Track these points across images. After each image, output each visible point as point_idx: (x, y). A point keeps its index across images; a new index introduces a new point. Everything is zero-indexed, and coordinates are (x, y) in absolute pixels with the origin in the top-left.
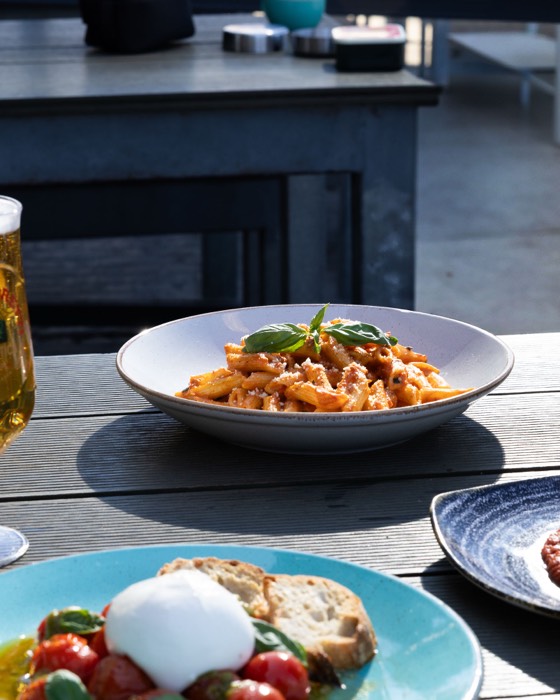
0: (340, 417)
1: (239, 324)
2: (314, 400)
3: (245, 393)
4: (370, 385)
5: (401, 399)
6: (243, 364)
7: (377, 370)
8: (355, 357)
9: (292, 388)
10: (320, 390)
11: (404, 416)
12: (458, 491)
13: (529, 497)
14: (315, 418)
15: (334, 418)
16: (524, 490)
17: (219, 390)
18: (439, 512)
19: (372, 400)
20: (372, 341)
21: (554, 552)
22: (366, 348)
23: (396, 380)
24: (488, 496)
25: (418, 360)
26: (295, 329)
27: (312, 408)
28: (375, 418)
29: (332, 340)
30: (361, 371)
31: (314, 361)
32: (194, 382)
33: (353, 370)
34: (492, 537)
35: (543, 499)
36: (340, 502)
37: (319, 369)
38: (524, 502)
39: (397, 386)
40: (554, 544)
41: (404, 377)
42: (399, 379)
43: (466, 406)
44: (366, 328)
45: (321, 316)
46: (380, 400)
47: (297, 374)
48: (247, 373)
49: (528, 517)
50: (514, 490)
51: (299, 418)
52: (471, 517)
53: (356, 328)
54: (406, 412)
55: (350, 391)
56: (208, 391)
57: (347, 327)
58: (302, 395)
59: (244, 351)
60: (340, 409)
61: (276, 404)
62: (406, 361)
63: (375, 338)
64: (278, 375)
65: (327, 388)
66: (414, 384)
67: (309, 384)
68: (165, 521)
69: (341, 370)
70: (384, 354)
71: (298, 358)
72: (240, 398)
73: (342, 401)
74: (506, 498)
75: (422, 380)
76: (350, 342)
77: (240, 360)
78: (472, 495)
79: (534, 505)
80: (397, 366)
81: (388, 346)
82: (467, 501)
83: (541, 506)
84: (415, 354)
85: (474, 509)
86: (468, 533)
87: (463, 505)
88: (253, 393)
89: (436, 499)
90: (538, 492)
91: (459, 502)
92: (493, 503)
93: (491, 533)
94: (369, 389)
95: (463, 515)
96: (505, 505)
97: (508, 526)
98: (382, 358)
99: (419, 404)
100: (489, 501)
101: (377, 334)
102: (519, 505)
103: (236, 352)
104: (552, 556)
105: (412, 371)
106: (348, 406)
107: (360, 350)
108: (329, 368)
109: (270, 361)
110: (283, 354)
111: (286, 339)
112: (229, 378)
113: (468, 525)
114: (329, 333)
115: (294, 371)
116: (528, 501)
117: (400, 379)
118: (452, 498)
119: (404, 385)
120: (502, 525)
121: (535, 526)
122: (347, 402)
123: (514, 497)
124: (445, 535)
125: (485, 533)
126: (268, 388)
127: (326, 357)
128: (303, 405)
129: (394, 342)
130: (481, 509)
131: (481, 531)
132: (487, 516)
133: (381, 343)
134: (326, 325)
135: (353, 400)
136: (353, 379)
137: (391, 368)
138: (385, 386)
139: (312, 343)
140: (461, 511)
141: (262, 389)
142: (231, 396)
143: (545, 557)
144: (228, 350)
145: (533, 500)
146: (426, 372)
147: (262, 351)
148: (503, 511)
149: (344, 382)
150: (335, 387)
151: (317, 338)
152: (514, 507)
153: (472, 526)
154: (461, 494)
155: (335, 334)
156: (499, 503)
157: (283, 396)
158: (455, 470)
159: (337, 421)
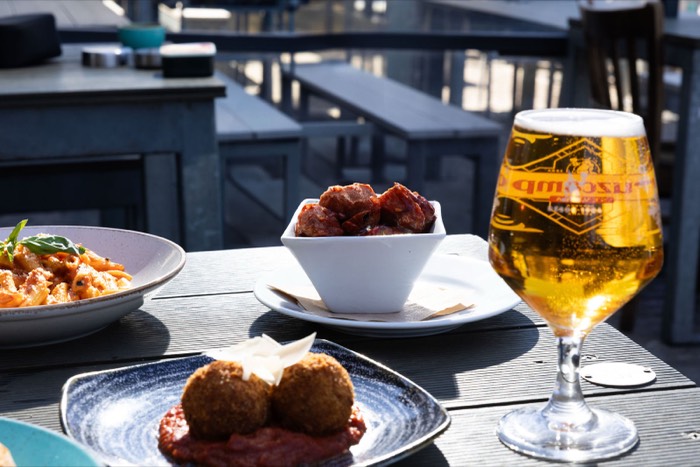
4: (51, 287)
7: (63, 275)
8: (44, 264)
10: (7, 292)
16: (162, 370)
18: (71, 390)
19: (51, 298)
20: (62, 250)
21: (167, 422)
22: (58, 257)
23: (79, 283)
24: (125, 376)
25: (115, 269)
28: (39, 313)
29: (25, 250)
30: (42, 275)
31: (4, 268)
33: (34, 274)
38: (160, 381)
39: (80, 288)
41: (89, 280)
44: (58, 240)
45: (17, 230)
50: (152, 370)
52: (104, 395)
53: (49, 240)
55: (29, 292)
57: (41, 239)
60: (17, 306)
62: (101, 269)
63: (64, 248)
65: (10, 290)
66: (97, 286)
69: (27, 274)
70: (71, 261)
73: (19, 300)
76: (42, 253)
78: (109, 376)
79: (169, 383)
80: (84, 272)
81: (76, 255)
82: (103, 381)
83: (175, 384)
84: (112, 264)
85: (109, 388)
86: (95, 409)
87: (98, 385)
89: (71, 380)
90: (175, 372)
91: (94, 382)
92: (129, 382)
94: (48, 290)
95: (96, 393)
96: (141, 384)
98: (69, 264)
100: (126, 381)
101: (66, 244)
102: (154, 384)
106: (25, 303)
107: (54, 259)
108: (16, 274)
113: (98, 402)
114: (24, 245)
117: (83, 282)
118: (88, 379)
119: (86, 287)
122: (24, 301)
123: (151, 377)
129: (83, 251)
130: (116, 388)
132: (120, 393)
133: (70, 252)
135: (30, 299)
136: (33, 281)
137: (75, 273)
138: (69, 288)
139: (6, 254)
140: (94, 390)
143: (161, 428)
145: (169, 379)
146: (118, 278)
149: (25, 284)
150: (17, 288)
151: (10, 249)
153: (103, 402)
154: (97, 376)
155: (29, 245)
158: (121, 358)
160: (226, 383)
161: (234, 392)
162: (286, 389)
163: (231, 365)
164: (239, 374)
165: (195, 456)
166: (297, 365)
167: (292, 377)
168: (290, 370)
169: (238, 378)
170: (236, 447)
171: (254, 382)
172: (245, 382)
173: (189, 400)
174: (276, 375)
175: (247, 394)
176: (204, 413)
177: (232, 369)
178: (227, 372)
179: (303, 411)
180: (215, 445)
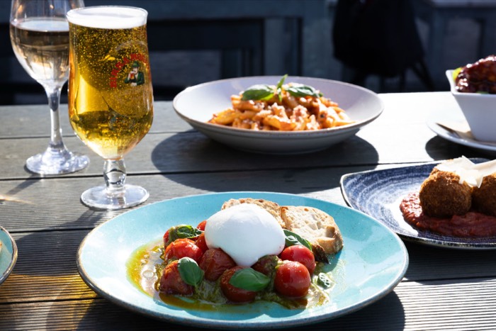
0: (292, 134)
1: (239, 86)
2: (278, 125)
3: (241, 121)
4: (308, 118)
5: (324, 125)
6: (240, 106)
7: (312, 110)
8: (300, 103)
9: (266, 119)
10: (281, 120)
11: (327, 134)
12: (355, 173)
13: (393, 177)
14: (279, 134)
15: (289, 134)
16: (390, 173)
17: (227, 120)
18: (345, 184)
19: (309, 125)
20: (309, 95)
21: (406, 206)
22: (307, 99)
24: (371, 176)
25: (334, 106)
26: (269, 88)
27: (277, 129)
29: (288, 94)
30: (304, 110)
31: (279, 105)
32: (215, 116)
33: (299, 110)
34: (373, 198)
35: (400, 179)
36: (291, 179)
37: (281, 110)
38: (390, 180)
39: (322, 119)
40: (406, 202)
41: (326, 114)
42: (323, 115)
43: (358, 130)
44: (306, 88)
45: (282, 82)
46: (313, 126)
47: (269, 112)
48: (242, 111)
49: (392, 188)
51: (270, 134)
52: (362, 187)
53: (301, 88)
54: (328, 132)
55: (298, 120)
56: (222, 121)
58: (272, 123)
59: (242, 100)
60: (292, 130)
61: (258, 127)
62: (328, 106)
63: (311, 93)
64: (259, 112)
65: (285, 119)
66: (331, 117)
67: (276, 117)
68: (197, 187)
69: (292, 110)
70: (316, 101)
71: (270, 103)
72: (239, 124)
73: (293, 126)
74: (381, 177)
75: (335, 115)
76: (297, 96)
77: (239, 104)
78: (363, 176)
79: (395, 181)
80: (322, 108)
81: (318, 98)
82: (360, 179)
83: (399, 182)
84: (332, 103)
85: (364, 183)
86: (360, 195)
87: (358, 181)
88: (245, 122)
89: (343, 177)
90: (398, 175)
91: (355, 179)
92: (373, 180)
93: (372, 196)
94: (307, 120)
95: (358, 186)
96: (380, 181)
97: (382, 192)
98: (314, 104)
99: (334, 128)
100: (372, 179)
101: (312, 91)
102: (387, 181)
103: (237, 100)
104: (406, 208)
105: (330, 112)
106: (297, 128)
107: (303, 100)
108: (286, 109)
109: (255, 105)
110: (262, 101)
111: (264, 93)
112: (233, 114)
113: (360, 191)
114: (286, 91)
115: (268, 109)
116: (392, 179)
118: (352, 177)
119: (326, 118)
120: (378, 191)
121: (396, 192)
122: (296, 127)
123: (385, 177)
124: (348, 196)
125: (370, 195)
126: (254, 119)
127: (285, 103)
128: (272, 128)
129: (321, 96)
130: (367, 183)
131: (367, 194)
132: (370, 187)
133: (314, 97)
134: (285, 87)
135: (299, 125)
136: (299, 114)
137: (319, 109)
138: (316, 118)
139: (277, 97)
140: (357, 184)
141: (250, 119)
142: (234, 124)
143: (402, 209)
144: (233, 99)
145: (395, 179)
146: (338, 112)
147: (251, 99)
148: (379, 185)
149: (294, 116)
150: (289, 118)
151: (280, 93)
152: (385, 182)
153: (363, 191)
154: (356, 175)
155: (290, 91)
156: (377, 180)
157: (262, 123)
158: (353, 163)
159: (291, 136)
160: (449, 185)
161: (455, 190)
162: (484, 190)
163: (451, 174)
164: (457, 180)
165: (431, 227)
166: (490, 176)
167: (487, 183)
168: (486, 179)
169: (456, 182)
170: (457, 223)
171: (464, 185)
172: (460, 185)
173: (426, 194)
174: (478, 181)
175: (462, 192)
176: (436, 202)
177: (452, 177)
178: (449, 178)
179: (494, 204)
180: (444, 221)
